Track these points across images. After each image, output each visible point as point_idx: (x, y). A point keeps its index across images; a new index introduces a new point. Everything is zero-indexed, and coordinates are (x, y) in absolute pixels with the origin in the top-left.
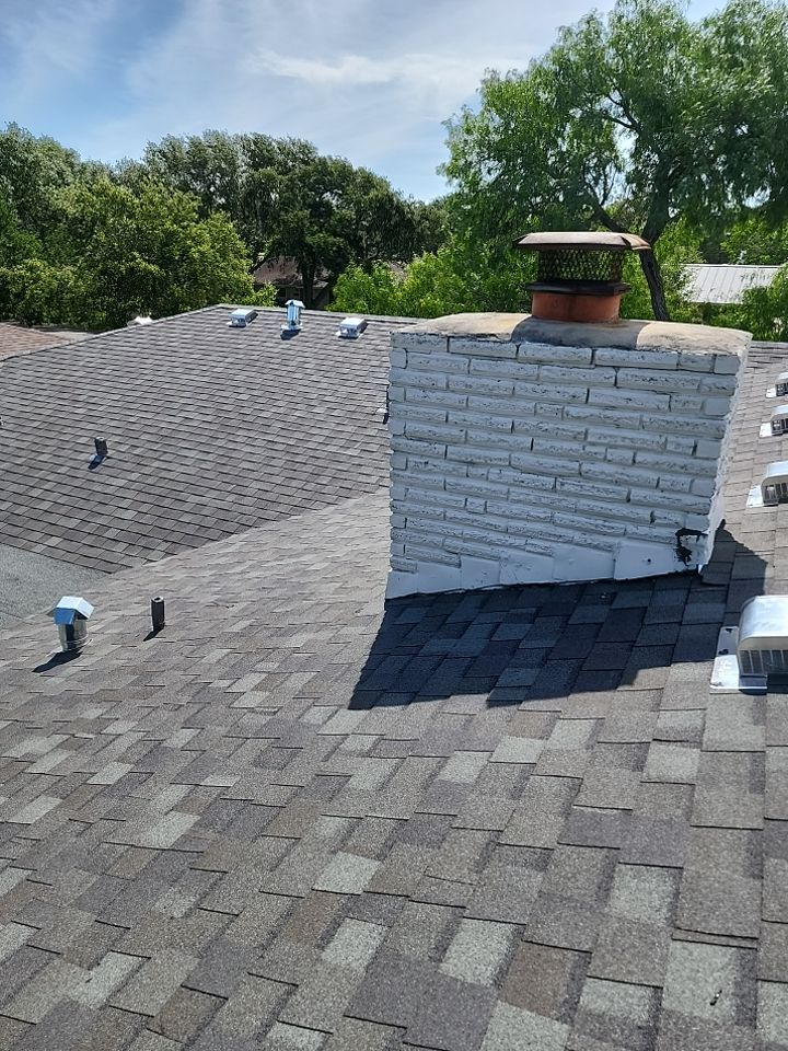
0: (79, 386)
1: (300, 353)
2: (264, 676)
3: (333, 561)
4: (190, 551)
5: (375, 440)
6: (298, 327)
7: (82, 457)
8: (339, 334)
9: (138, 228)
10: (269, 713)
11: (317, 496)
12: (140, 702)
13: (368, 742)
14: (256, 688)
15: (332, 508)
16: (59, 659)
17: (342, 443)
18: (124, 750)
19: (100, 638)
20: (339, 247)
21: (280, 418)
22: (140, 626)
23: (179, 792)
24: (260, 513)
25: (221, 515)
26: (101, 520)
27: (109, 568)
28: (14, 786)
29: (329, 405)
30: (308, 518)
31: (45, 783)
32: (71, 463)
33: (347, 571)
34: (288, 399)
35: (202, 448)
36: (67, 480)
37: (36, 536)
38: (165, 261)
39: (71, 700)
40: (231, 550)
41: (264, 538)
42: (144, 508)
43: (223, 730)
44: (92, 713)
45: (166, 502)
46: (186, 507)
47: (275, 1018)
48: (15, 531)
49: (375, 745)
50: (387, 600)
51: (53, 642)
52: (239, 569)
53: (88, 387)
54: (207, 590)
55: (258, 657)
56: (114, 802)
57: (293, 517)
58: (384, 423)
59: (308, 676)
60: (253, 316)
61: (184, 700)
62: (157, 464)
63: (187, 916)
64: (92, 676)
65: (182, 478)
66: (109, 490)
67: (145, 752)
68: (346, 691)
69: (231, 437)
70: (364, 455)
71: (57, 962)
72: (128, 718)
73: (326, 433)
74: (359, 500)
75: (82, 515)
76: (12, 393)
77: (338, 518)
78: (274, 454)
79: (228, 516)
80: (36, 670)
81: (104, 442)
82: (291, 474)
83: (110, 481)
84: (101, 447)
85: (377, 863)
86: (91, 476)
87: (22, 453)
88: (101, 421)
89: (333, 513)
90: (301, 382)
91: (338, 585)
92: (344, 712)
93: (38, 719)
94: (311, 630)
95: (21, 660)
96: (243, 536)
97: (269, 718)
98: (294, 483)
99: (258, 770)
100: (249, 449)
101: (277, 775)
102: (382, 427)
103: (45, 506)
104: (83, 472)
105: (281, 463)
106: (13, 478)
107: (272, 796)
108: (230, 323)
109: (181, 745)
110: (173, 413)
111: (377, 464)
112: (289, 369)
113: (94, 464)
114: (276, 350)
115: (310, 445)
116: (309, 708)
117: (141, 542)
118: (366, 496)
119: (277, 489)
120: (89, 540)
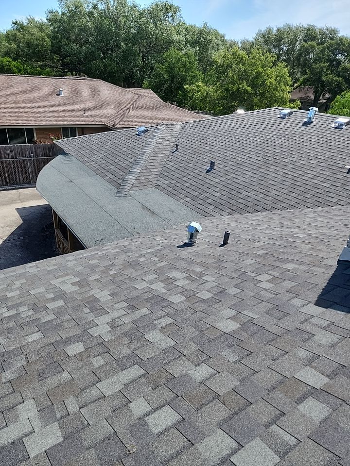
0: (209, 137)
1: (310, 134)
2: (272, 277)
3: (308, 235)
4: (239, 215)
5: (340, 181)
6: (312, 120)
7: (204, 167)
8: (333, 125)
9: (245, 70)
10: (274, 294)
11: (303, 203)
12: (217, 271)
13: (325, 324)
14: (268, 281)
15: (310, 210)
16: (186, 245)
17: (322, 179)
18: (210, 287)
19: (201, 241)
20: (339, 82)
21: (293, 163)
22: (217, 241)
23: (232, 313)
24: (274, 205)
25: (256, 202)
26: (207, 195)
27: (206, 214)
28: (169, 287)
29: (319, 160)
30: (297, 212)
31: (180, 290)
32: (200, 169)
33: (316, 241)
34: (299, 154)
35: (253, 171)
36: (197, 176)
37: (182, 196)
38: (253, 86)
39: (190, 262)
40: (257, 218)
41: (274, 217)
42: (224, 193)
43: (252, 294)
44: (198, 269)
45: (233, 192)
46: (241, 196)
47: (274, 422)
48: (175, 192)
49: (329, 326)
50: (339, 261)
51: (184, 238)
52: (260, 228)
53: (213, 138)
54: (246, 233)
55: (269, 268)
56: (205, 307)
57: (289, 210)
58: (347, 173)
59: (293, 284)
60: (291, 113)
61: (235, 276)
62: (233, 175)
63: (235, 363)
64: (198, 255)
65: (242, 183)
66: (212, 183)
67: (218, 291)
68: (314, 296)
69: (268, 169)
70: (333, 187)
71: (183, 358)
72: (212, 275)
73: (314, 173)
74: (325, 209)
75: (200, 191)
76: (184, 138)
77: (312, 215)
78: (286, 179)
79: (259, 203)
80: (178, 247)
81: (214, 162)
82: (292, 190)
83: (213, 179)
84: (212, 164)
85: (328, 379)
86: (206, 176)
87: (183, 162)
88: (215, 154)
89: (309, 212)
90: (307, 147)
91: (311, 246)
92: (312, 305)
93: (178, 265)
94: (296, 264)
95: (172, 241)
96: (264, 214)
97: (273, 296)
98: (293, 195)
99: (268, 316)
100: (275, 175)
101: (277, 322)
102: (345, 175)
103: (187, 185)
104: (204, 174)
105: (288, 184)
106: (178, 171)
107: (274, 329)
108: (279, 116)
109: (233, 294)
110: (244, 154)
111: (338, 193)
112: (302, 140)
113: (208, 171)
114: (298, 131)
115: (305, 178)
116: (293, 298)
117: (220, 207)
118: (329, 207)
119: (284, 196)
120: (201, 202)
